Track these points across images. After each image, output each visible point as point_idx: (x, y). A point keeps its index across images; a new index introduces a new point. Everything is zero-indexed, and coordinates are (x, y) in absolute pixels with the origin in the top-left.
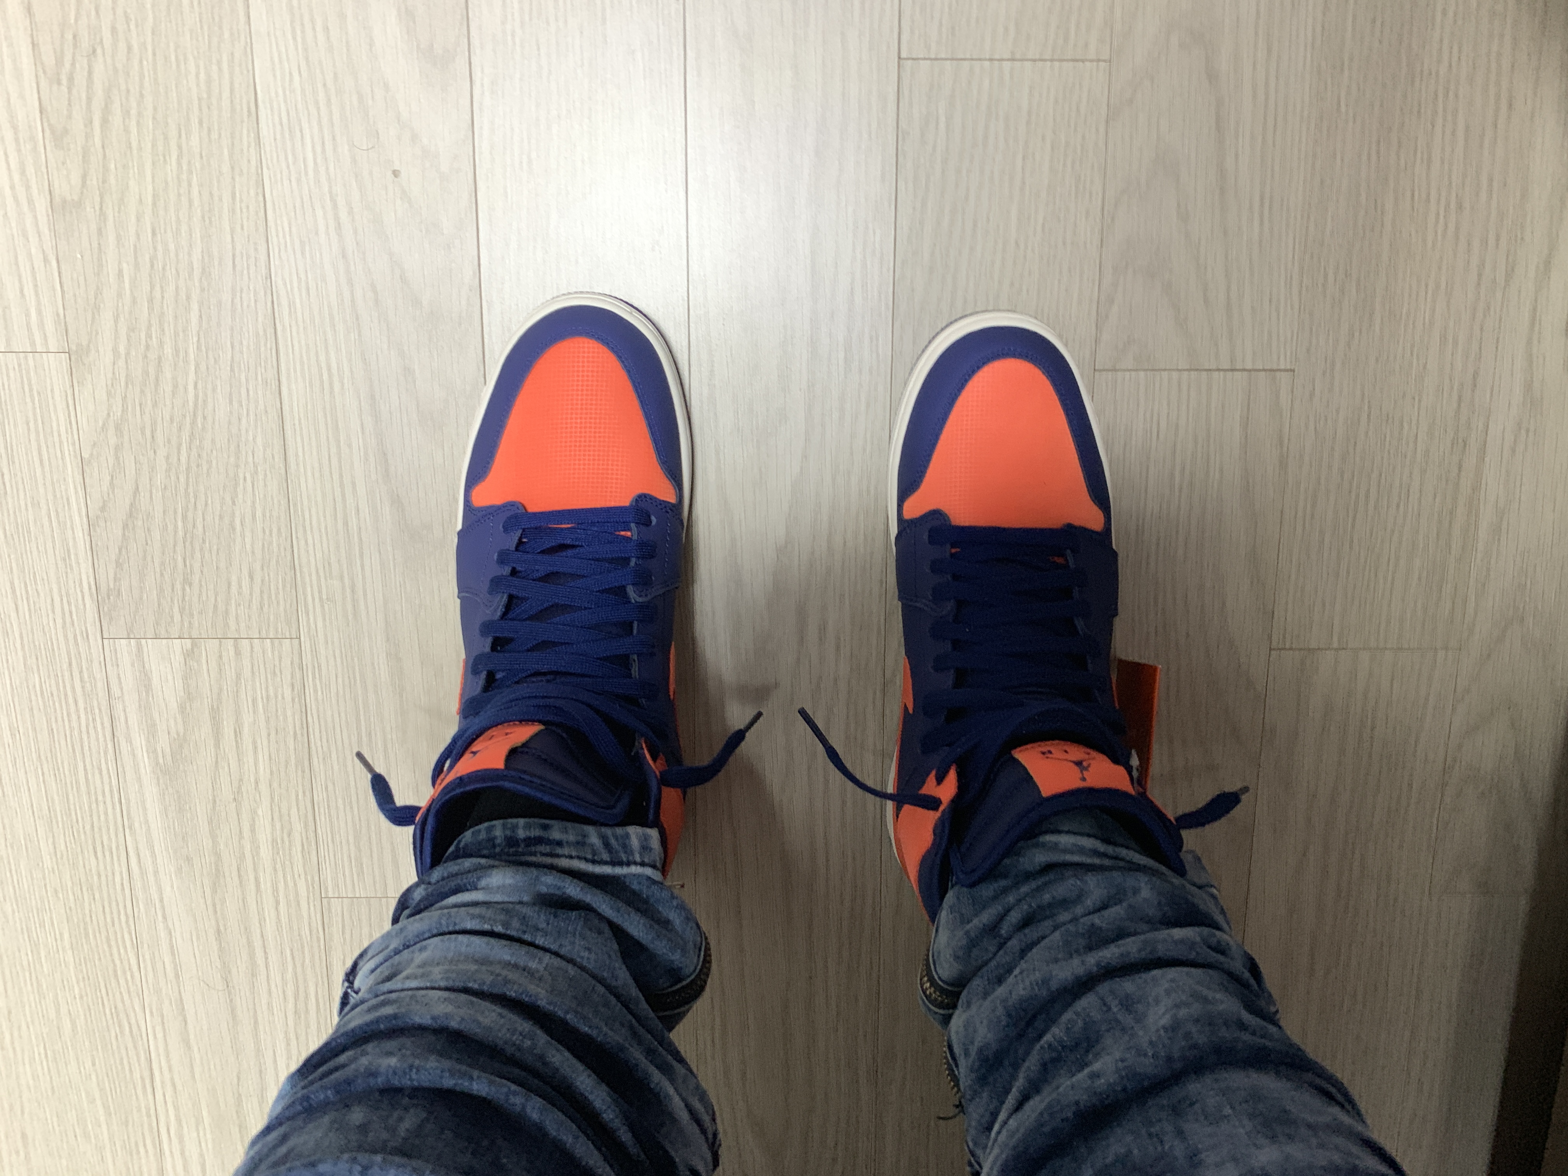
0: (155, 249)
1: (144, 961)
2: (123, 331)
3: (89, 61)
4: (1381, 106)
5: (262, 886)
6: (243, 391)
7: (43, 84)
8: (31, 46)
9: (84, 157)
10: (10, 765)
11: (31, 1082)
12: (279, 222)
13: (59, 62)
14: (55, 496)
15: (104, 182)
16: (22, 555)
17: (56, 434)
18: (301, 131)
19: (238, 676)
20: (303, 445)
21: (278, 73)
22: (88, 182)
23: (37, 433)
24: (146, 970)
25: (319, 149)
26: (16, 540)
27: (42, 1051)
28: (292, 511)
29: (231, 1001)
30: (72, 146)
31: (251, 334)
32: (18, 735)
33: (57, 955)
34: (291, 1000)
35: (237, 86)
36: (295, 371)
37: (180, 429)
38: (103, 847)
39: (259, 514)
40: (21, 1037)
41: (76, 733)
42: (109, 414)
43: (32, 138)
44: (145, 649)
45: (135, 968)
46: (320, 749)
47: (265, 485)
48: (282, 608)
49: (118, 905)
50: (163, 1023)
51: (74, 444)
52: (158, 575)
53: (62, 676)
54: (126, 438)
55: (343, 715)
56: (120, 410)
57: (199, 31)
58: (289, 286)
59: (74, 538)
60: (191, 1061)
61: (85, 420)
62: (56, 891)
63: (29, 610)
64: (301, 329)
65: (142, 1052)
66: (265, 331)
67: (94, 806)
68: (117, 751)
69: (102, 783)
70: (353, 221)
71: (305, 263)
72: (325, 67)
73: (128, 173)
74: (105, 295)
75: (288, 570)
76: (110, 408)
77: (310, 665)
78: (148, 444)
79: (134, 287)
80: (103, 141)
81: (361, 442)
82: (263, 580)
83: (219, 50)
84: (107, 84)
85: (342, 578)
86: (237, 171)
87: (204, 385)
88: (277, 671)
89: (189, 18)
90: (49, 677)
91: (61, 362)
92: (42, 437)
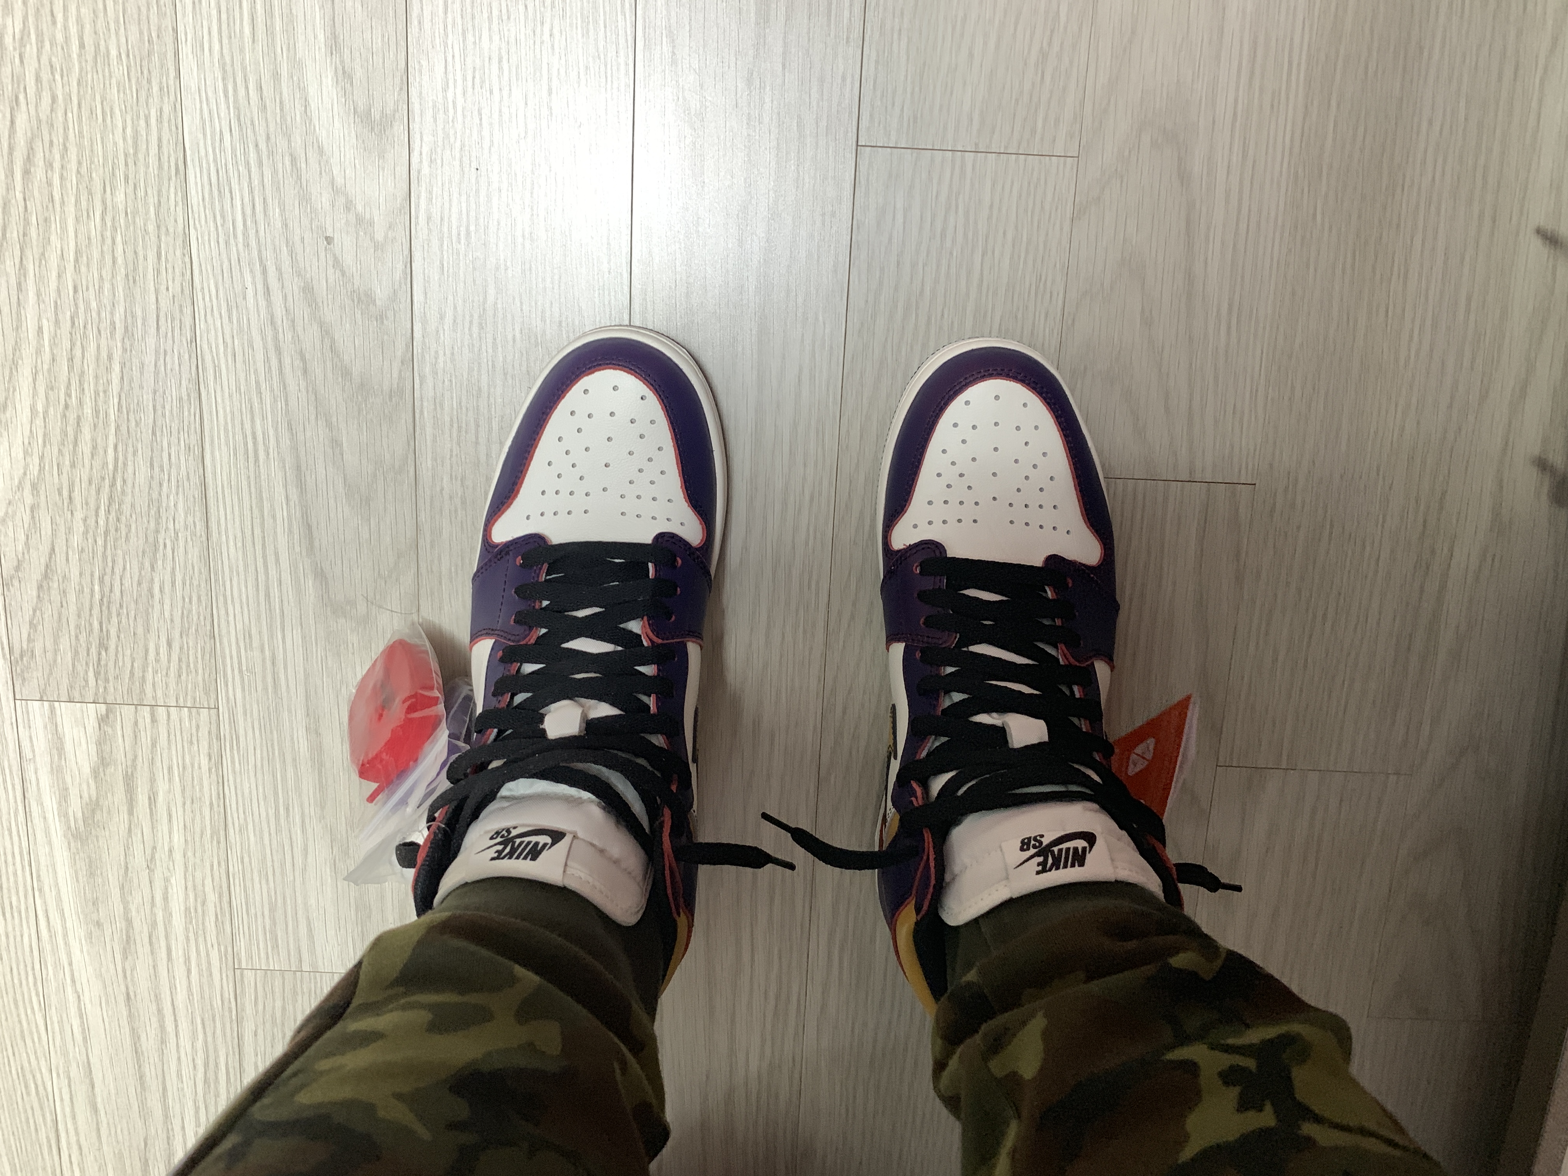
0: (76, 304)
1: (52, 1023)
2: (41, 390)
3: (12, 109)
4: (1360, 217)
5: (174, 953)
12: (205, 285)
15: (25, 235)
18: (231, 192)
19: (154, 745)
20: (226, 514)
21: (208, 132)
22: (8, 231)
24: (53, 1033)
25: (249, 212)
28: (213, 580)
29: (140, 1067)
31: (174, 398)
34: (201, 1069)
35: (165, 142)
36: (219, 438)
37: (98, 492)
38: (12, 908)
39: (179, 582)
42: (25, 474)
44: (58, 712)
47: (186, 553)
48: (200, 678)
49: (26, 966)
50: (70, 1086)
52: (73, 638)
54: (43, 498)
55: (260, 787)
56: (37, 468)
57: (127, 83)
58: (214, 350)
60: (97, 1124)
64: (227, 394)
65: (48, 1115)
66: (189, 395)
68: (28, 813)
69: (12, 844)
70: (283, 287)
71: (232, 329)
72: (257, 129)
73: (50, 227)
74: (23, 352)
75: (207, 639)
76: (26, 467)
77: (228, 737)
78: (66, 504)
79: (53, 344)
80: (24, 193)
81: (285, 514)
82: (181, 648)
83: (147, 105)
84: (29, 134)
85: (262, 651)
86: (163, 230)
87: (124, 447)
88: (194, 739)
89: (116, 70)
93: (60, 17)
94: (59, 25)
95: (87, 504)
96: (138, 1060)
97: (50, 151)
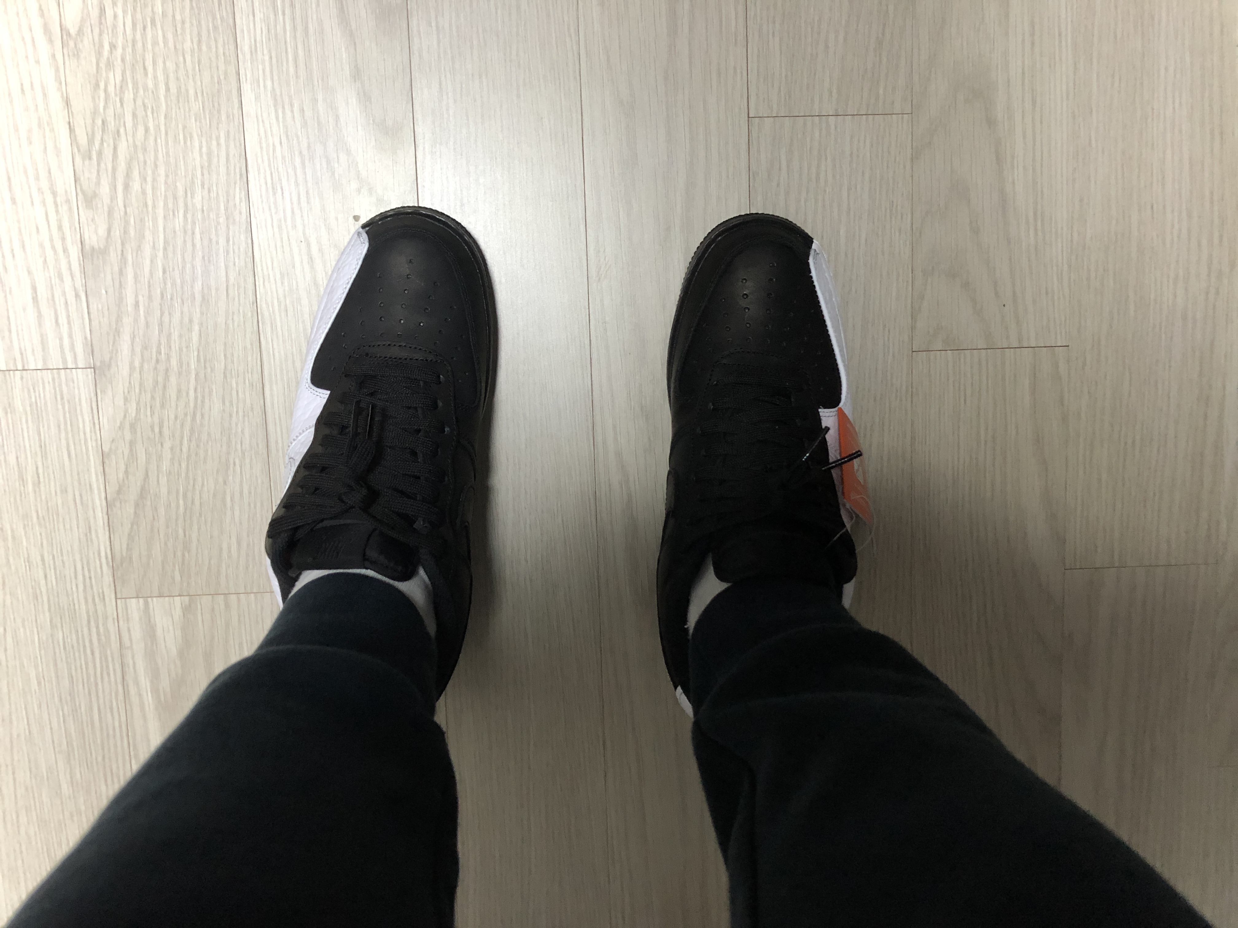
0: (165, 284)
2: (138, 349)
3: (114, 139)
4: (1123, 141)
6: (234, 393)
7: (78, 160)
8: (68, 130)
9: (109, 214)
10: (36, 709)
12: (263, 260)
13: (91, 142)
14: (80, 484)
15: (125, 232)
16: (51, 532)
17: (82, 434)
18: (282, 188)
21: (264, 145)
22: (112, 233)
23: (67, 433)
25: (295, 202)
28: (272, 488)
30: (100, 206)
31: (240, 348)
32: (43, 684)
35: (231, 156)
36: (276, 376)
37: (182, 425)
38: (112, 774)
39: (246, 491)
41: (92, 679)
42: (125, 416)
43: (68, 201)
44: (151, 607)
47: (251, 468)
51: (96, 440)
52: (163, 544)
53: (82, 631)
54: (139, 434)
56: (134, 412)
57: (202, 115)
58: (271, 309)
59: (95, 517)
61: (105, 421)
62: (72, 815)
63: (56, 578)
64: (281, 341)
66: (252, 344)
67: (106, 741)
68: (126, 691)
69: (113, 719)
70: (322, 256)
71: (284, 291)
72: (301, 139)
73: (144, 224)
74: (124, 320)
76: (126, 411)
78: (157, 439)
79: (147, 313)
80: (124, 201)
82: (248, 545)
84: (128, 156)
86: (231, 221)
87: (202, 389)
89: (194, 105)
90: (71, 632)
91: (87, 376)
92: (70, 435)
93: (150, 70)
94: (150, 76)
97: (144, 169)
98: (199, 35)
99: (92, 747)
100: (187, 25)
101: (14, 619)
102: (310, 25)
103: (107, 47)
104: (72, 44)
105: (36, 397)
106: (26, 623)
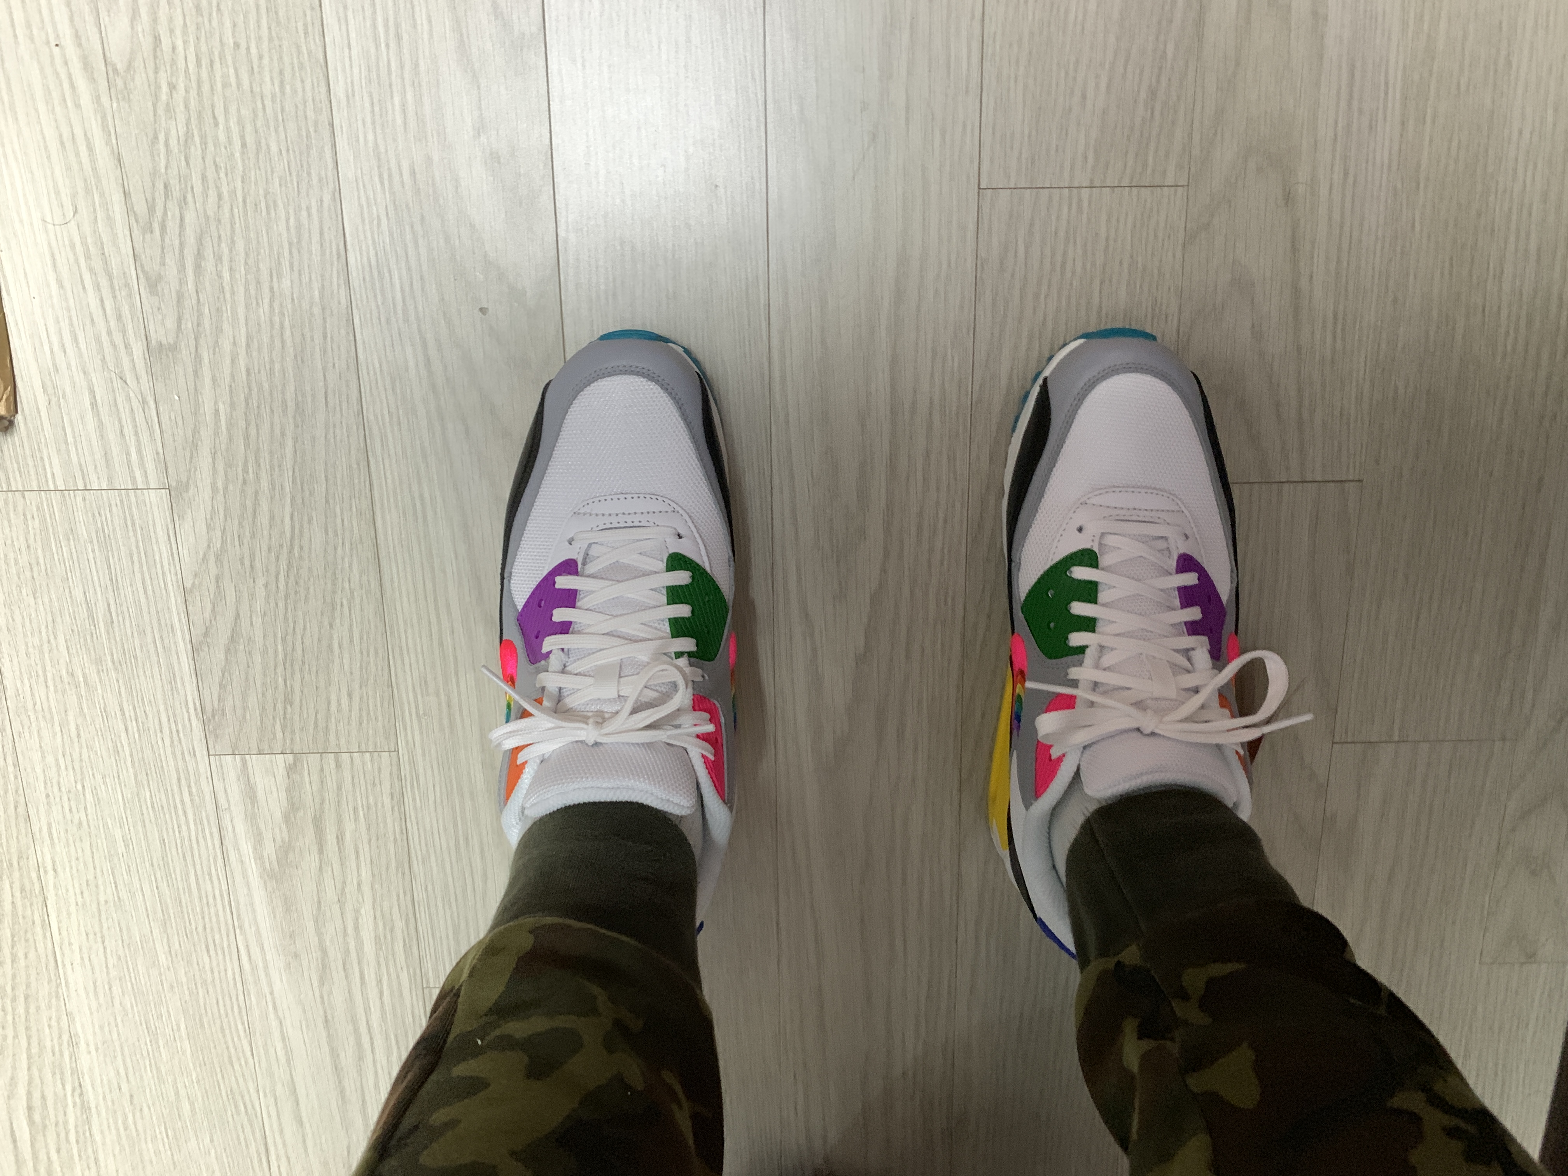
0: (250, 388)
1: (257, 1048)
2: (221, 468)
3: (181, 208)
4: (1456, 224)
5: (367, 979)
7: (136, 233)
8: (122, 195)
9: (178, 301)
10: (124, 873)
11: (154, 1158)
12: (369, 361)
13: (151, 210)
14: (160, 624)
15: (198, 325)
16: (129, 678)
17: (159, 566)
18: (390, 272)
19: (339, 788)
20: (398, 572)
21: (366, 215)
22: (183, 327)
23: (141, 566)
24: (259, 1057)
25: (407, 289)
26: (124, 666)
27: (163, 1130)
28: (388, 633)
29: (340, 1082)
30: (166, 292)
31: (345, 467)
32: (131, 846)
33: (174, 1044)
35: (326, 229)
36: (389, 501)
37: (278, 558)
38: (215, 945)
39: (356, 638)
40: (142, 1118)
41: (186, 842)
42: (209, 546)
43: (127, 285)
44: (249, 764)
45: (249, 1054)
46: (419, 853)
47: (362, 610)
48: (380, 724)
49: (231, 998)
50: (276, 1104)
51: (176, 574)
52: (260, 696)
53: (172, 790)
55: (441, 821)
56: (220, 541)
57: (288, 179)
58: (380, 421)
59: (179, 663)
60: (303, 1136)
61: (186, 552)
62: (172, 987)
63: (139, 730)
64: (394, 461)
65: (257, 1130)
66: (358, 464)
67: (206, 909)
68: (226, 859)
69: (213, 887)
70: (442, 357)
71: (396, 399)
72: (412, 211)
73: (222, 316)
74: (202, 433)
75: (385, 688)
76: (210, 541)
77: (408, 777)
79: (230, 425)
80: (196, 286)
81: (455, 570)
82: (361, 698)
83: (308, 195)
84: (199, 231)
85: (438, 695)
86: (328, 312)
87: (300, 516)
88: (377, 782)
89: (278, 165)
90: (159, 792)
91: (161, 498)
92: (145, 568)
93: (221, 120)
94: (221, 127)
95: (267, 571)
96: (338, 1076)
97: (219, 245)
98: (281, 72)
99: (191, 916)
100: (266, 61)
101: (93, 775)
102: (421, 63)
103: (165, 88)
104: (120, 82)
105: (102, 524)
106: (108, 780)
